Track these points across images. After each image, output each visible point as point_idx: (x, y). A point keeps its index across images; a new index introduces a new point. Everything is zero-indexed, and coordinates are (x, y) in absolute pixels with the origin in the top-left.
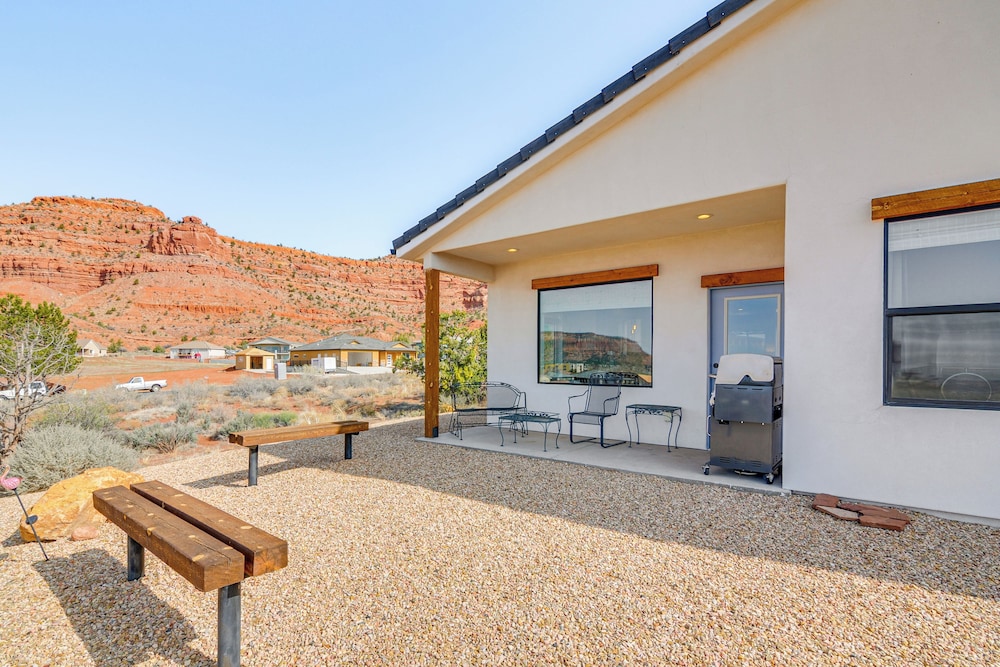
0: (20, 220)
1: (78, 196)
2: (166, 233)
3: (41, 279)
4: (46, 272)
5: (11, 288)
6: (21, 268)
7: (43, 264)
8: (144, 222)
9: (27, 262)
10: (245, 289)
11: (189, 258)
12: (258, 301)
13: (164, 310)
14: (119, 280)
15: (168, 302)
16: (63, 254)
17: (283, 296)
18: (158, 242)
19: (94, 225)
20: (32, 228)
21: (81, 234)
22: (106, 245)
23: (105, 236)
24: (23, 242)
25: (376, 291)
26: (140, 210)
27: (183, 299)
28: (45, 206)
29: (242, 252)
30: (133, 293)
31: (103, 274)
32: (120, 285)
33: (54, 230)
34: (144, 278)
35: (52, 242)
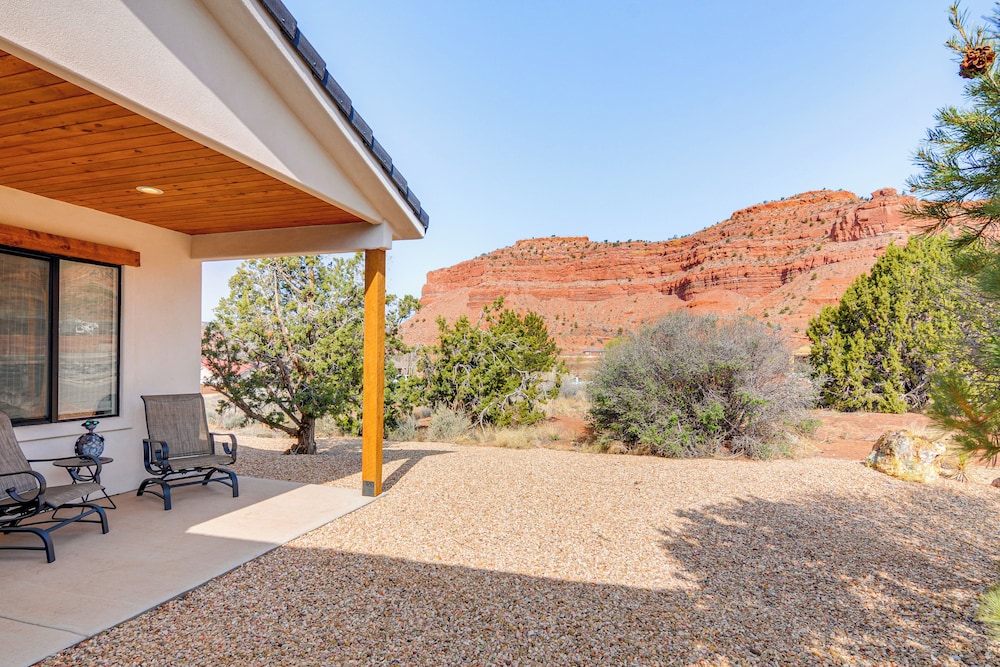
0: (720, 236)
1: (769, 201)
2: (850, 216)
3: (733, 286)
4: (736, 279)
5: (709, 297)
6: (717, 279)
7: (733, 273)
8: (830, 210)
9: (721, 272)
11: (878, 239)
14: (799, 277)
16: (750, 261)
18: (842, 229)
19: (780, 225)
20: (728, 241)
21: (768, 237)
22: (790, 243)
23: (789, 235)
24: (720, 255)
26: (827, 197)
28: (741, 218)
30: (810, 289)
31: (785, 273)
32: (800, 283)
33: (745, 238)
34: (823, 271)
35: (742, 251)
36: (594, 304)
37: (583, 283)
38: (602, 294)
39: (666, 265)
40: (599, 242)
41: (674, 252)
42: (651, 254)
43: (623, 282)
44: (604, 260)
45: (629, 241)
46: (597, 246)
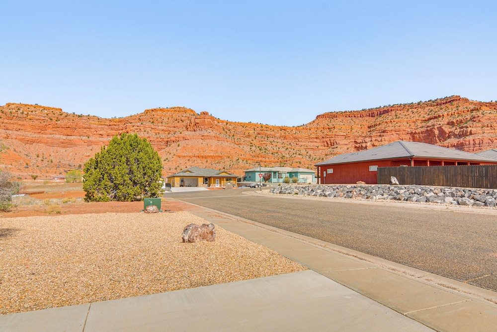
0: (138, 120)
1: (161, 108)
2: (193, 120)
8: (186, 117)
10: (227, 146)
11: (202, 132)
12: (233, 152)
13: (188, 158)
14: (173, 145)
15: (191, 154)
16: (152, 134)
17: (247, 148)
18: (190, 126)
19: (166, 120)
20: (142, 124)
21: (160, 124)
22: (169, 129)
23: (169, 125)
24: (138, 130)
25: (300, 144)
26: (185, 110)
27: (198, 152)
28: (148, 113)
29: (231, 127)
30: (177, 151)
31: (167, 142)
32: (173, 147)
33: (150, 124)
34: (183, 143)
35: (148, 129)
36: (65, 149)
37: (58, 136)
38: (71, 144)
39: (110, 131)
40: (69, 113)
41: (115, 125)
42: (101, 125)
43: (84, 138)
44: (72, 124)
45: (89, 116)
46: (67, 115)
